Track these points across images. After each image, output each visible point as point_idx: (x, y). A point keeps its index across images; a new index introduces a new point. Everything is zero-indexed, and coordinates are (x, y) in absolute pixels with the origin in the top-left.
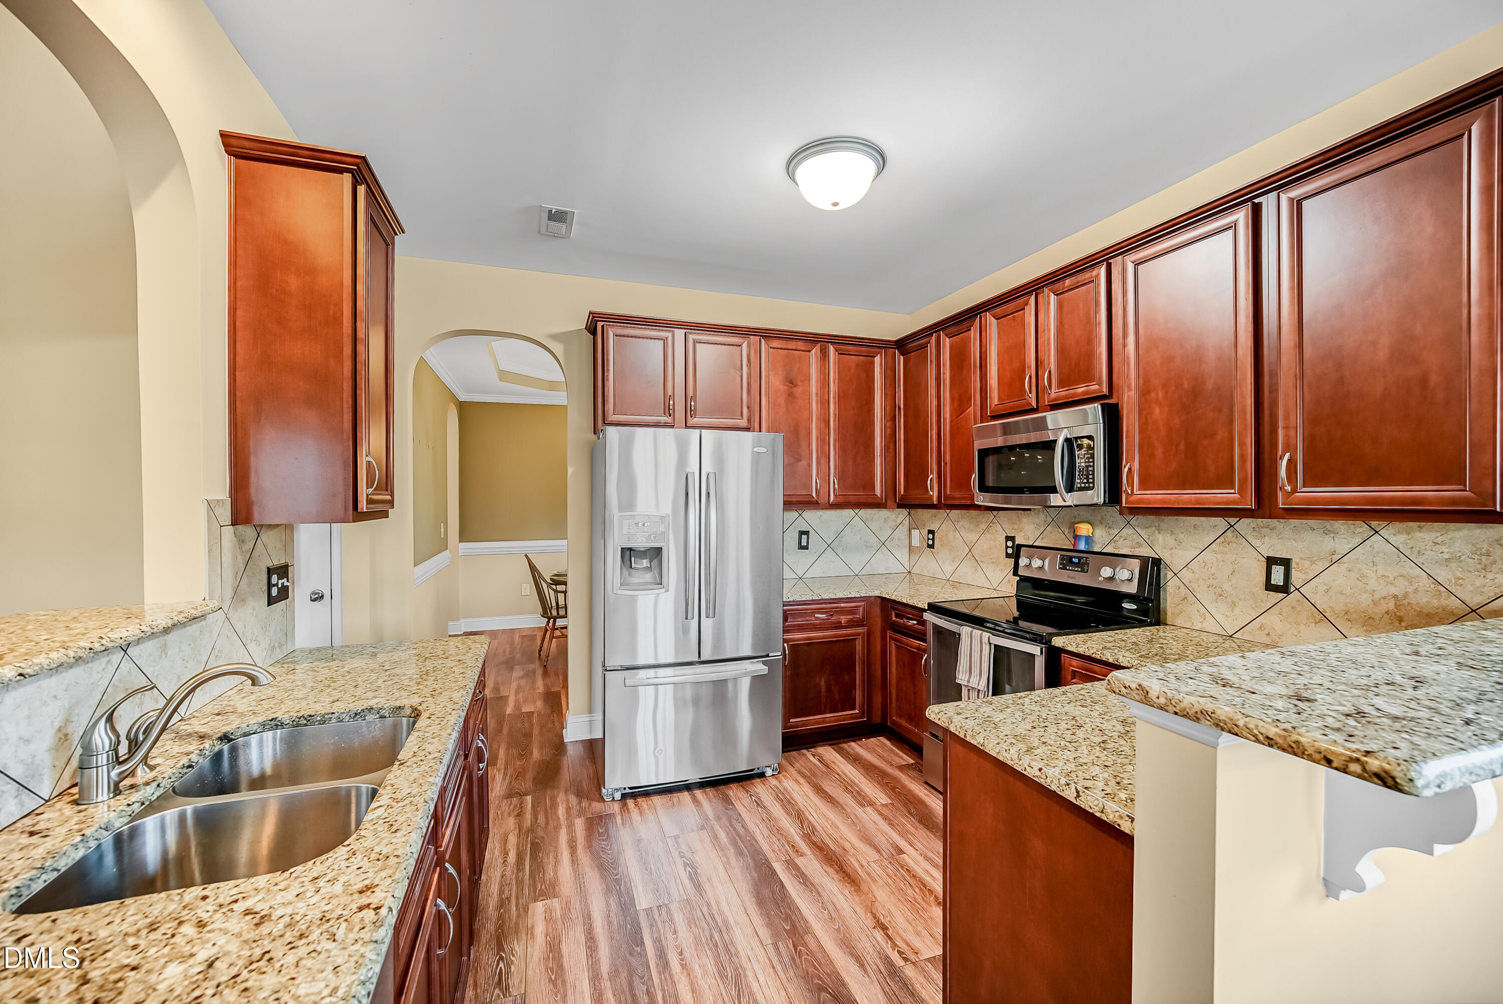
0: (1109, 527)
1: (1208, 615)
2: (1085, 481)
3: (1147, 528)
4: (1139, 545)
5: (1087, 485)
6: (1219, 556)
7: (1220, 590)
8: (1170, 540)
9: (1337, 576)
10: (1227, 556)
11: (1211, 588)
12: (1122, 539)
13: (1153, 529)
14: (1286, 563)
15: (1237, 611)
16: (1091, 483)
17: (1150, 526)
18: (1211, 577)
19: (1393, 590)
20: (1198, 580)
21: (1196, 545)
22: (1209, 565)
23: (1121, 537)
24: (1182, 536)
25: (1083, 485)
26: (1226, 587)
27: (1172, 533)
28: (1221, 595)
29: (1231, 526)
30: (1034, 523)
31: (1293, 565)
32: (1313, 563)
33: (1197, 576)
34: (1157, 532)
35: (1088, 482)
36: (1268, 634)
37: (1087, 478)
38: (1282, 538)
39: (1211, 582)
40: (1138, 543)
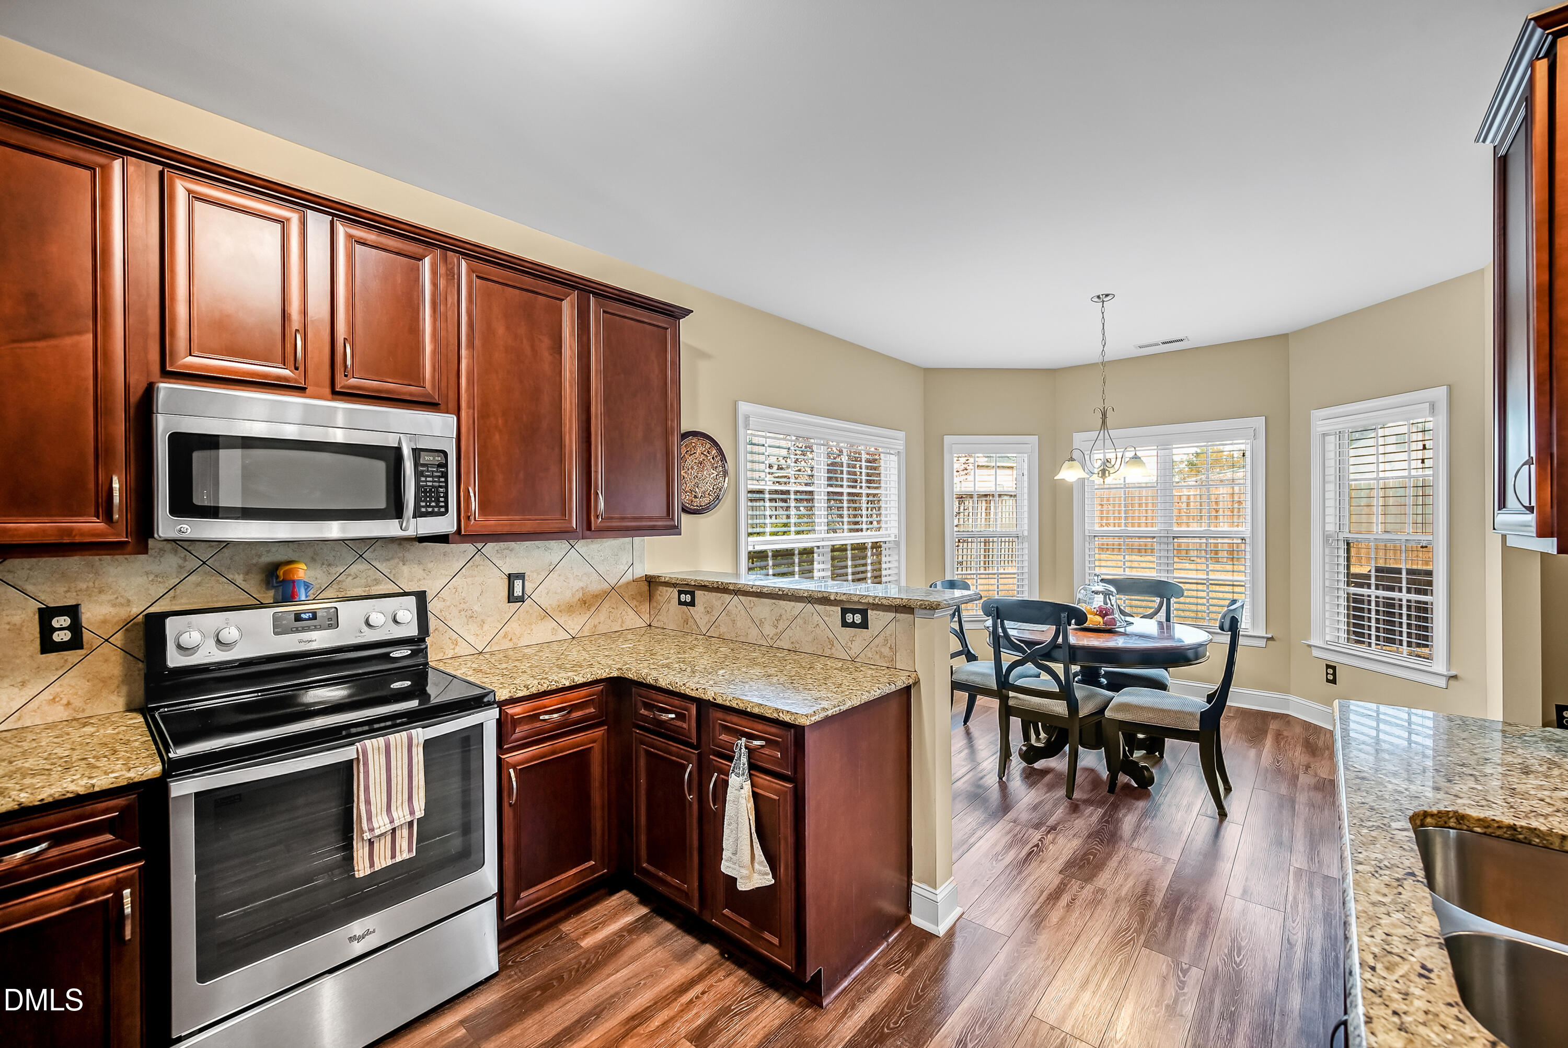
0: (329, 565)
1: (460, 639)
2: (433, 504)
3: (388, 560)
4: (377, 582)
5: (436, 510)
6: (469, 580)
7: (470, 612)
8: (417, 571)
9: (553, 581)
10: (476, 579)
11: (462, 613)
12: (350, 578)
13: (396, 560)
14: (521, 576)
15: (486, 627)
16: (442, 507)
17: (392, 558)
18: (462, 601)
19: (581, 584)
20: (449, 607)
21: (447, 573)
22: (460, 590)
23: (349, 575)
24: (430, 565)
25: (430, 510)
26: (476, 608)
27: (420, 563)
28: (472, 617)
29: (479, 550)
30: (147, 574)
31: (526, 578)
32: (538, 574)
33: (448, 603)
34: (401, 564)
35: (438, 506)
36: (511, 640)
37: (438, 501)
38: (518, 557)
39: (462, 606)
40: (375, 580)
